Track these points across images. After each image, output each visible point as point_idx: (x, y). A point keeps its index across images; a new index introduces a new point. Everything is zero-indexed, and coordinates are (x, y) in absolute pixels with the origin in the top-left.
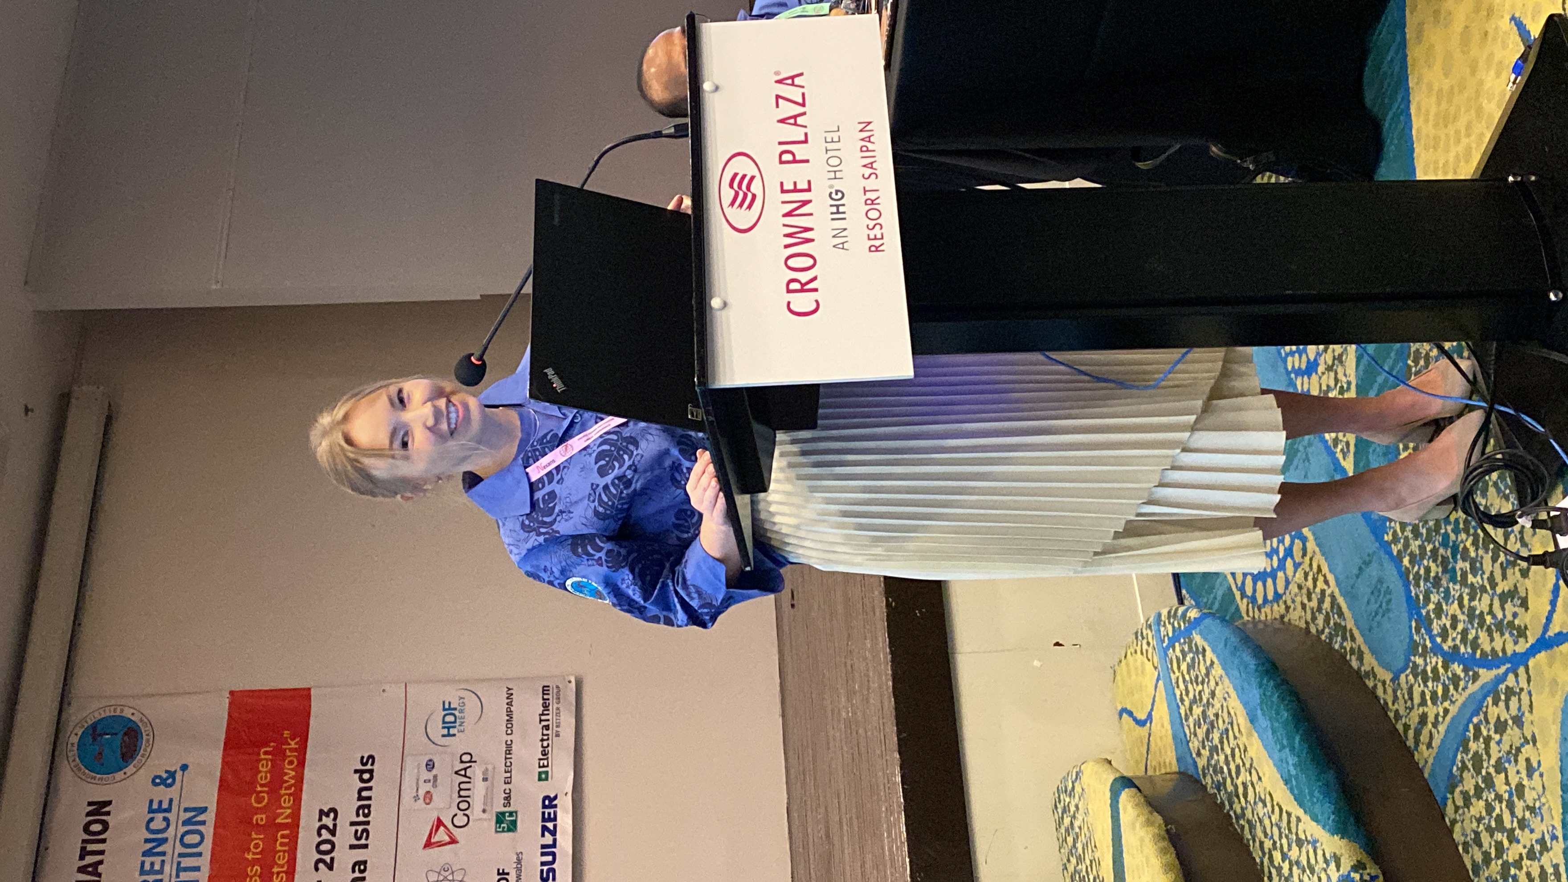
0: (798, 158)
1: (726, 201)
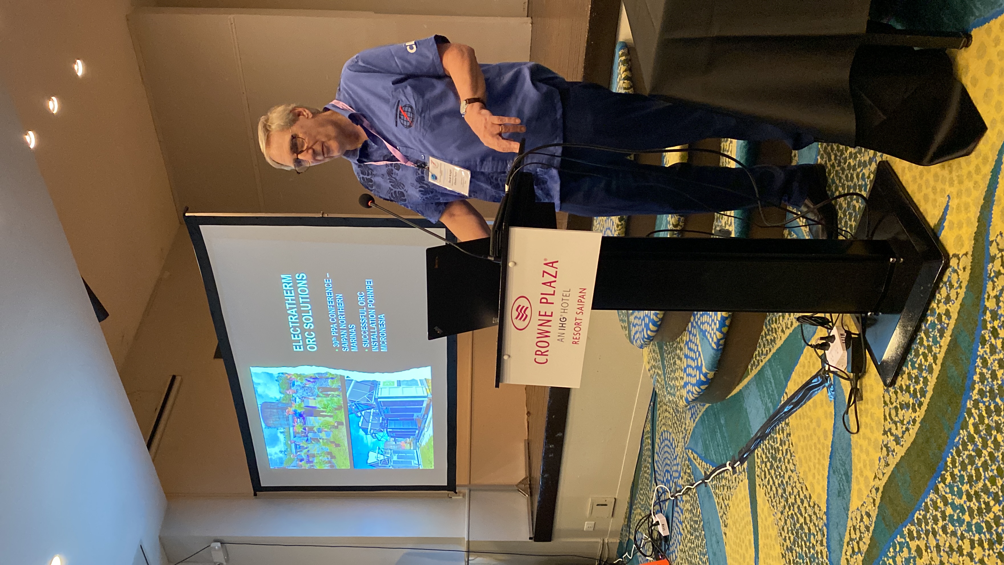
0: (549, 301)
1: (514, 317)
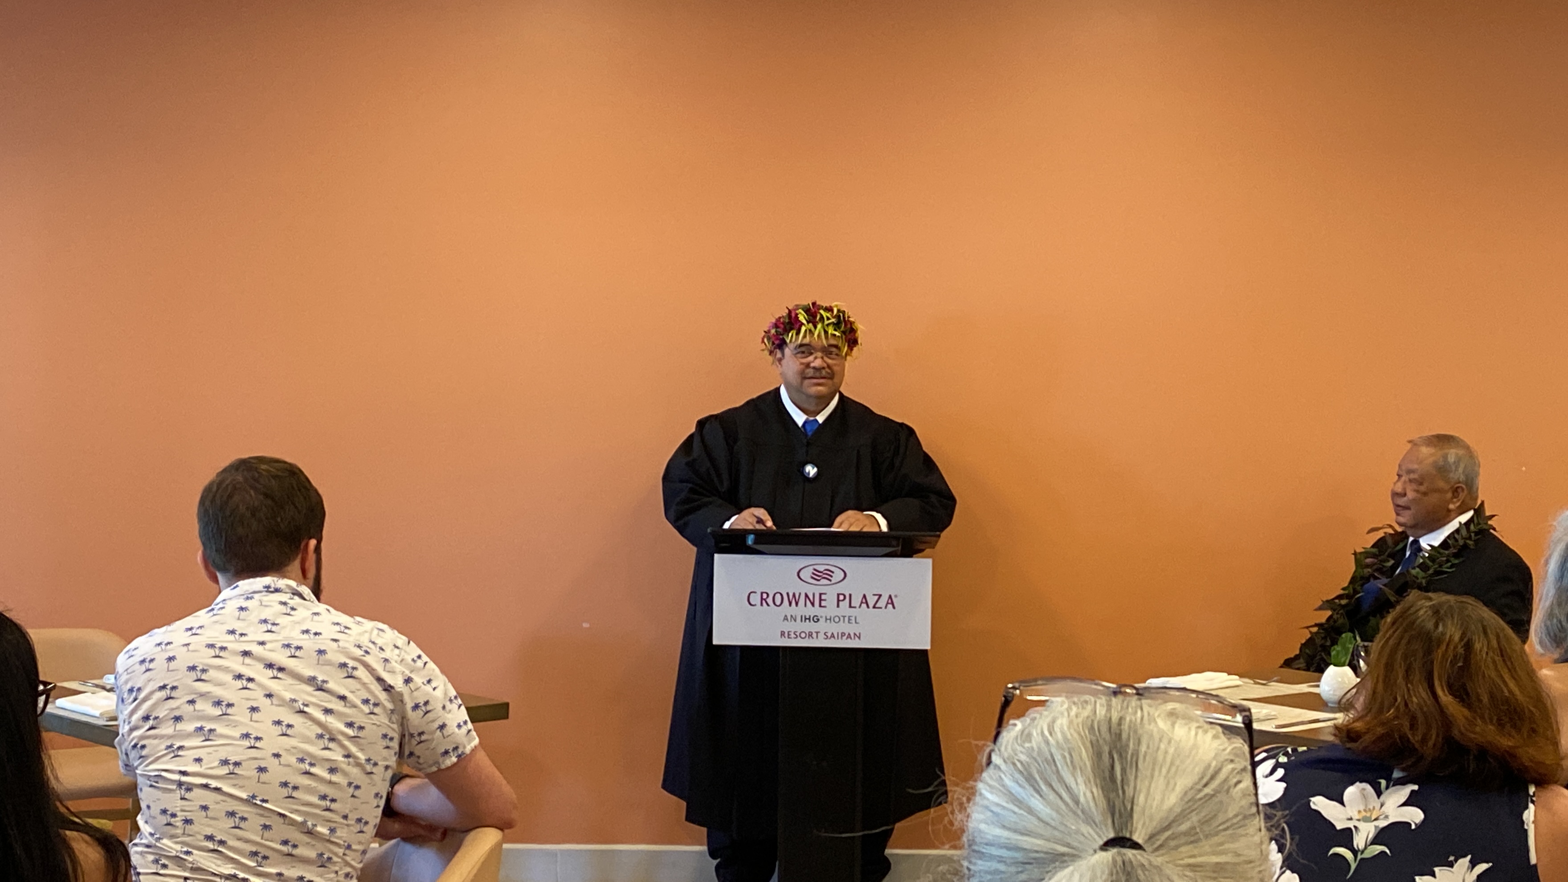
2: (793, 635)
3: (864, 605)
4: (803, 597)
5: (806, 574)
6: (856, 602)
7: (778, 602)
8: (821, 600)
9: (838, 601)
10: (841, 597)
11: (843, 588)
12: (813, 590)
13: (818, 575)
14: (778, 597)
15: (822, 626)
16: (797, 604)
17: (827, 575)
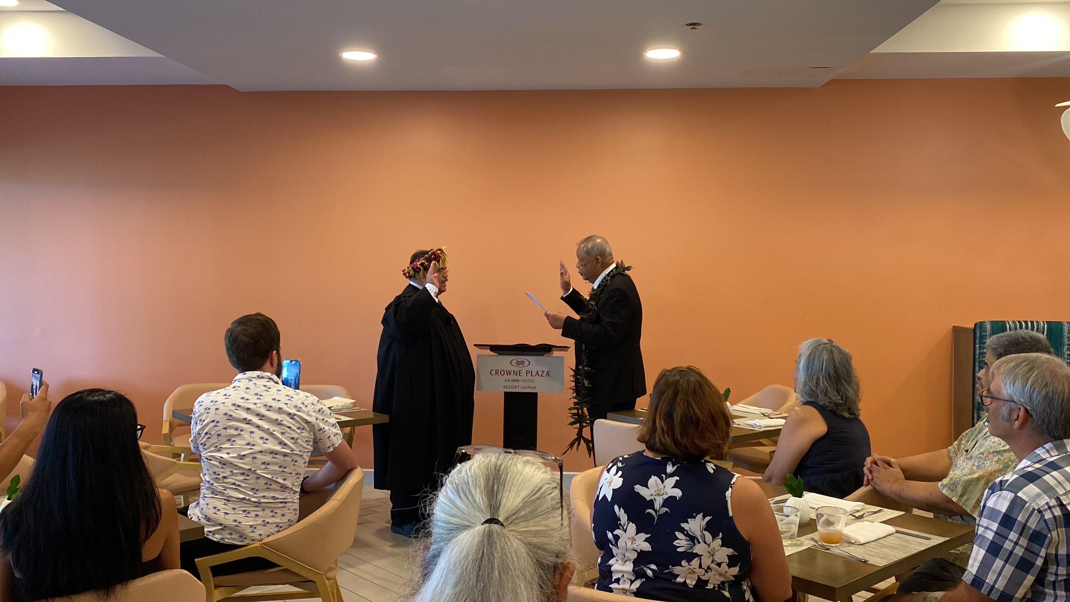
2: (508, 387)
3: (537, 375)
4: (512, 372)
5: (514, 363)
6: (534, 374)
7: (502, 374)
8: (520, 373)
9: (527, 373)
10: (528, 372)
11: (529, 368)
12: (516, 369)
13: (518, 363)
14: (502, 372)
15: (520, 384)
16: (510, 375)
17: (522, 363)
